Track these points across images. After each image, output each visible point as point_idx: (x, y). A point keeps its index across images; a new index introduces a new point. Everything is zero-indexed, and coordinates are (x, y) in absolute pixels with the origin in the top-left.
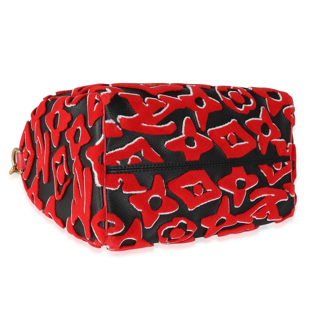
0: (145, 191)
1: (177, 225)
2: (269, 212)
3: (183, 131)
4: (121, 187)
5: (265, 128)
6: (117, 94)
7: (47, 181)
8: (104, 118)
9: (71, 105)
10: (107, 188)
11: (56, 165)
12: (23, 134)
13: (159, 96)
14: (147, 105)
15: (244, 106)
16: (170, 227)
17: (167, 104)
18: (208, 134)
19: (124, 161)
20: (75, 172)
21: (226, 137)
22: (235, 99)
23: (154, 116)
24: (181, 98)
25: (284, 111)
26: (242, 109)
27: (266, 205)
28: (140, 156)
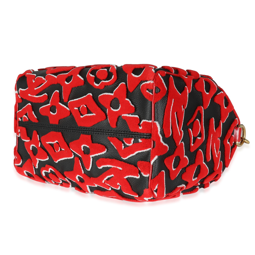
0: (123, 115)
1: (101, 82)
2: (34, 82)
3: (91, 160)
4: (140, 122)
5: (35, 151)
6: (139, 196)
7: (211, 120)
8: (150, 178)
9: (181, 186)
10: (150, 121)
11: (200, 135)
12: (231, 157)
13: (110, 189)
14: (118, 184)
15: (49, 172)
16: (107, 81)
17: (104, 182)
18: (73, 154)
19: (136, 142)
20: (181, 132)
21: (61, 150)
22: (56, 178)
23: (113, 175)
24: (94, 185)
25: (21, 162)
26: (50, 169)
27: (35, 89)
28: (124, 144)
